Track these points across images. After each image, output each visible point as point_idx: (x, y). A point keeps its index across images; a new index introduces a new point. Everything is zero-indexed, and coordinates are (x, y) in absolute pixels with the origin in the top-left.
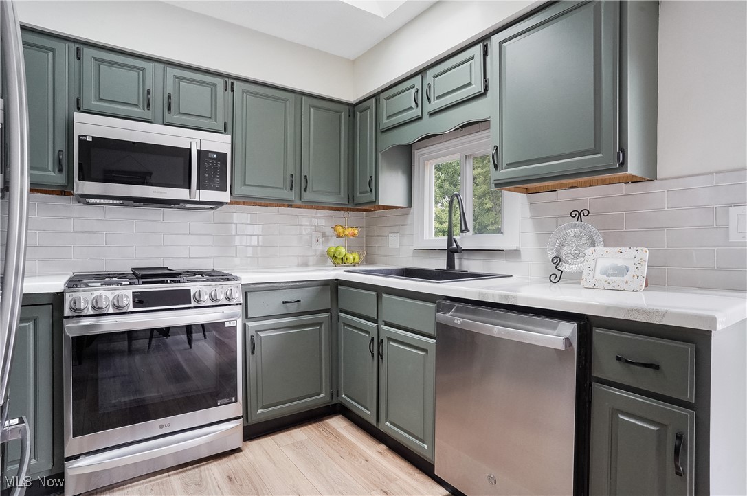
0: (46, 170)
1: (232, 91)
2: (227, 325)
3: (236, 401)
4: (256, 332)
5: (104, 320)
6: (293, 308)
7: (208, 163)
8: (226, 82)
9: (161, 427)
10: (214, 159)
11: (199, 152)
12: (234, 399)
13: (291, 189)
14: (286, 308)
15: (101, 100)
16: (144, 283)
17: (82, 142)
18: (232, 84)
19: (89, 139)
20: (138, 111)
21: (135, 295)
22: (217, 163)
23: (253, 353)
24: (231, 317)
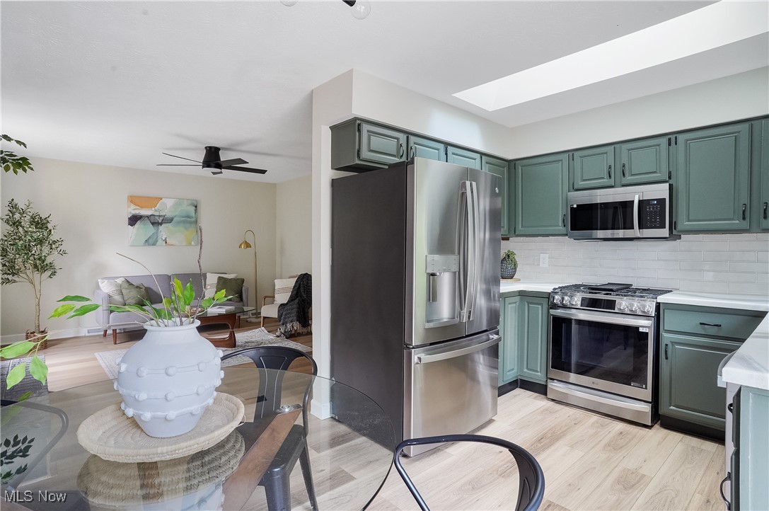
0: (558, 226)
1: (676, 144)
2: (641, 330)
3: (646, 388)
4: (672, 342)
5: (568, 311)
6: (713, 331)
7: (650, 208)
8: (670, 139)
9: (593, 383)
10: (655, 204)
11: (640, 202)
12: (644, 386)
13: (744, 218)
14: (704, 329)
15: (584, 180)
16: (590, 293)
17: (572, 209)
18: (676, 138)
19: (575, 206)
20: (606, 181)
21: (583, 299)
22: (657, 208)
23: (667, 358)
24: (645, 325)
